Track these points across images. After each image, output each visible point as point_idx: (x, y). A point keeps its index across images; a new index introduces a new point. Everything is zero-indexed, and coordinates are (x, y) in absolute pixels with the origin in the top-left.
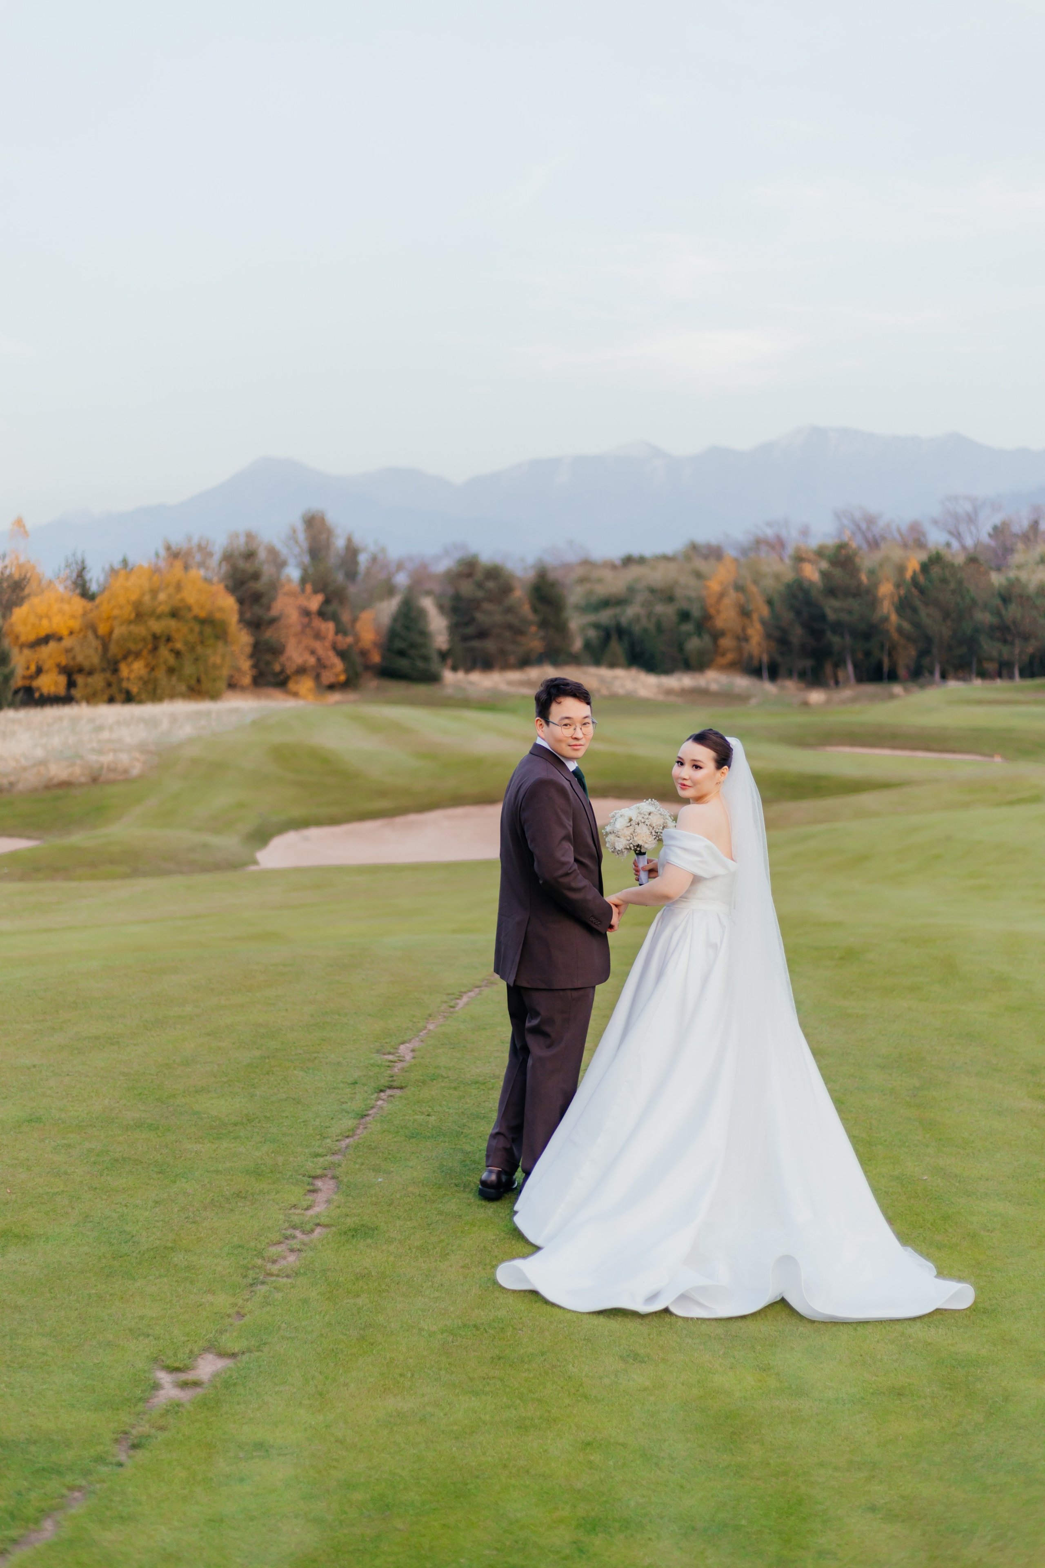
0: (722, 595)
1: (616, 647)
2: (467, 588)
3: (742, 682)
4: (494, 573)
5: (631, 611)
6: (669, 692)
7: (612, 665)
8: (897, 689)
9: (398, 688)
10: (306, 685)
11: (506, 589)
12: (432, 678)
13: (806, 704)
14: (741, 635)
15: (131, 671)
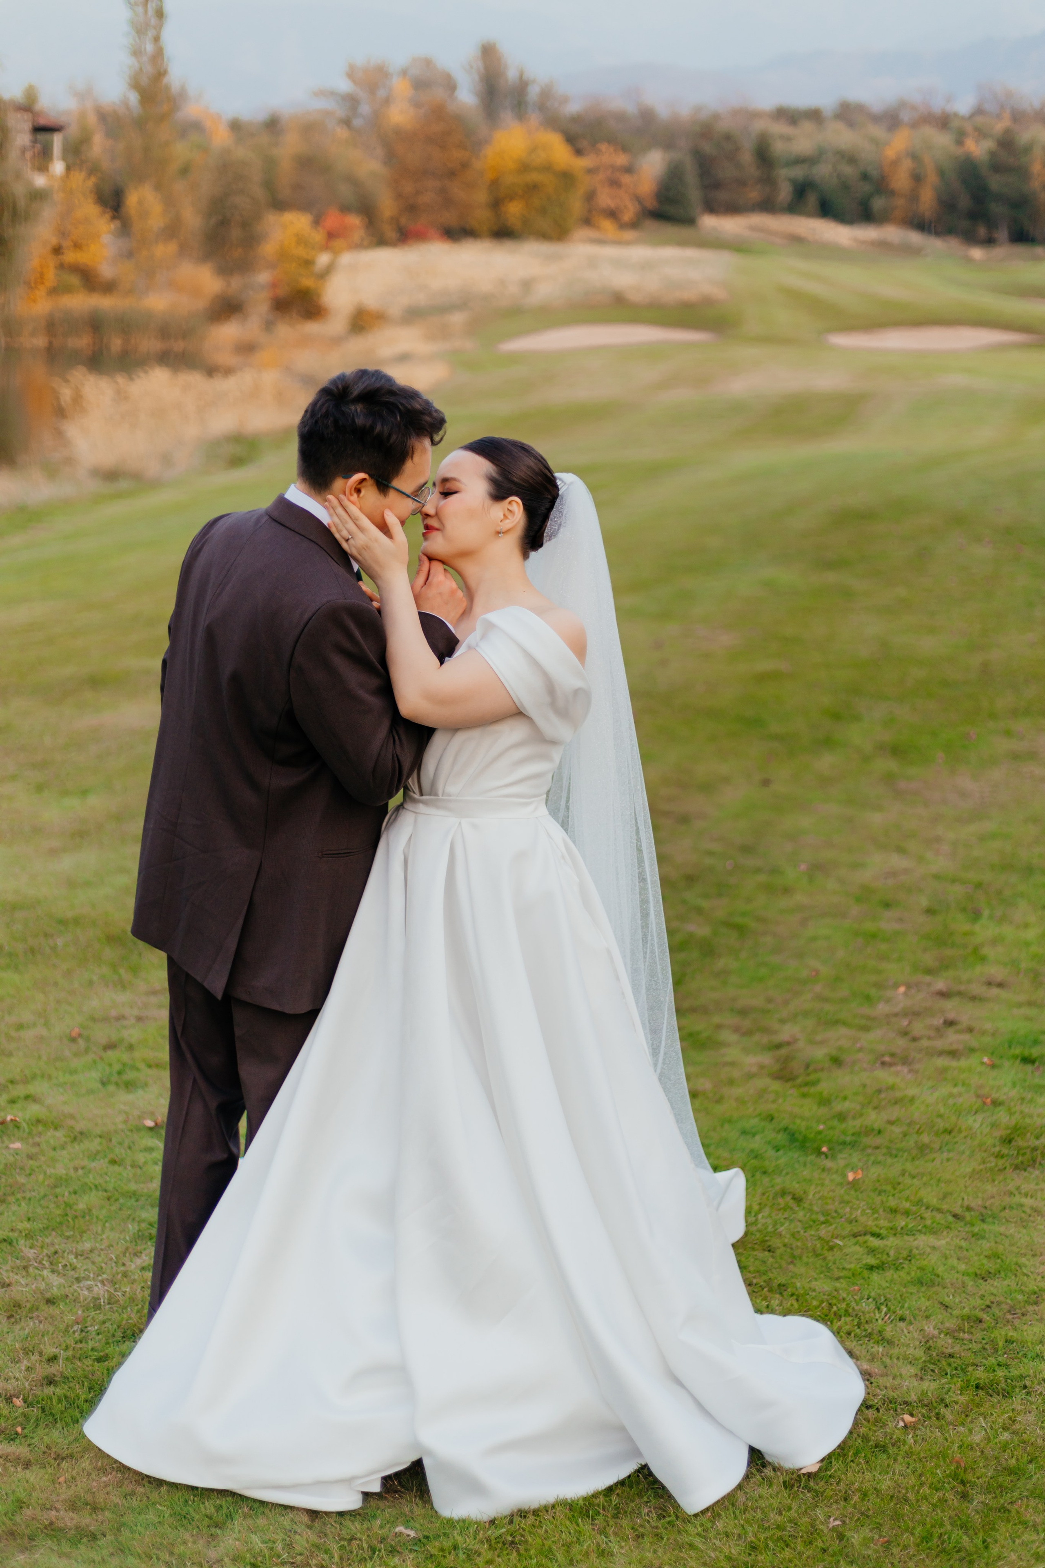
0: (895, 163)
1: (812, 199)
2: (708, 148)
3: (915, 238)
4: (728, 137)
5: (823, 171)
6: (863, 242)
7: (809, 215)
8: (1042, 251)
9: (671, 230)
10: (608, 225)
11: (738, 149)
12: (689, 221)
13: (969, 260)
14: (914, 197)
15: (514, 210)
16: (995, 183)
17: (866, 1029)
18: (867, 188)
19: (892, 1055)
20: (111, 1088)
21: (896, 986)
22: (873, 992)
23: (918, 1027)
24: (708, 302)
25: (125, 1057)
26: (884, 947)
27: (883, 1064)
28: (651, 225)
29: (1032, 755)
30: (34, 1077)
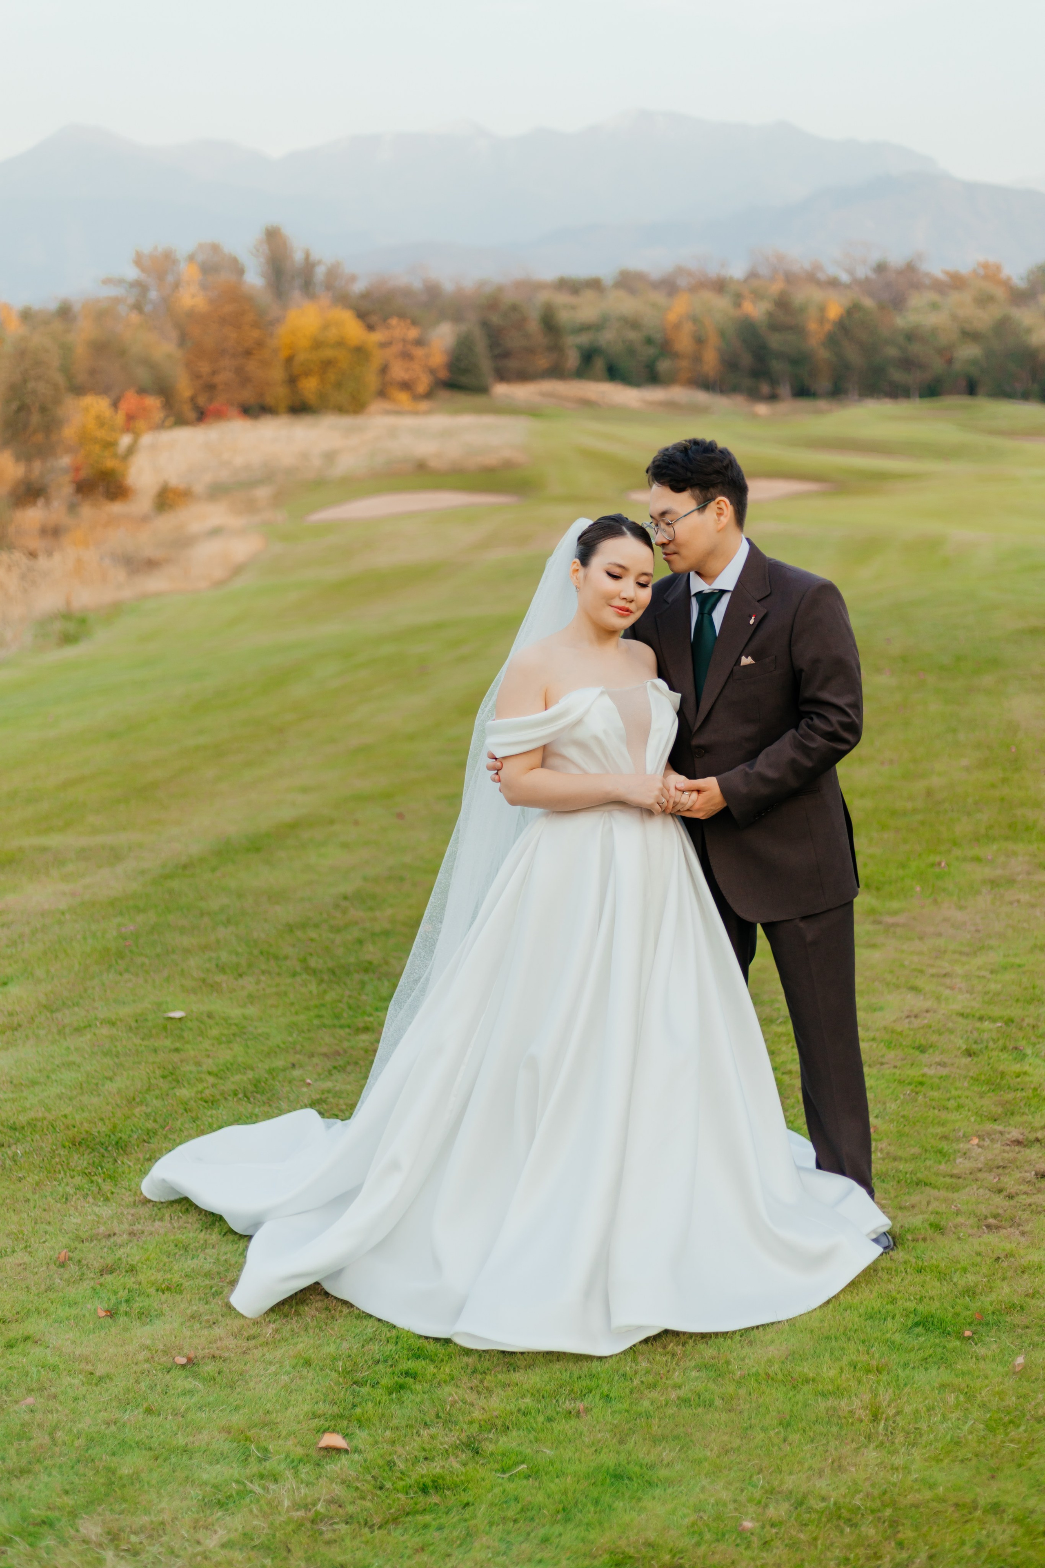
0: (677, 326)
1: (599, 365)
2: (495, 319)
3: (701, 397)
4: (514, 308)
5: (608, 337)
6: (651, 404)
7: (596, 379)
8: (822, 404)
9: (463, 399)
10: (403, 397)
11: (524, 319)
12: (482, 390)
13: (755, 416)
14: (697, 359)
15: (310, 386)
16: (775, 341)
17: (954, 1189)
18: (651, 351)
19: (995, 1217)
20: (122, 1320)
21: (966, 1138)
22: (944, 1146)
23: (1010, 1182)
24: (508, 465)
25: (130, 1281)
26: (935, 1094)
27: (988, 1227)
28: (444, 394)
29: (1011, 881)
30: (28, 1314)
